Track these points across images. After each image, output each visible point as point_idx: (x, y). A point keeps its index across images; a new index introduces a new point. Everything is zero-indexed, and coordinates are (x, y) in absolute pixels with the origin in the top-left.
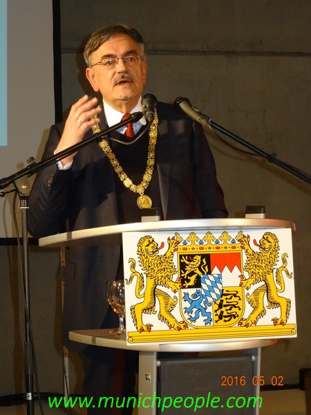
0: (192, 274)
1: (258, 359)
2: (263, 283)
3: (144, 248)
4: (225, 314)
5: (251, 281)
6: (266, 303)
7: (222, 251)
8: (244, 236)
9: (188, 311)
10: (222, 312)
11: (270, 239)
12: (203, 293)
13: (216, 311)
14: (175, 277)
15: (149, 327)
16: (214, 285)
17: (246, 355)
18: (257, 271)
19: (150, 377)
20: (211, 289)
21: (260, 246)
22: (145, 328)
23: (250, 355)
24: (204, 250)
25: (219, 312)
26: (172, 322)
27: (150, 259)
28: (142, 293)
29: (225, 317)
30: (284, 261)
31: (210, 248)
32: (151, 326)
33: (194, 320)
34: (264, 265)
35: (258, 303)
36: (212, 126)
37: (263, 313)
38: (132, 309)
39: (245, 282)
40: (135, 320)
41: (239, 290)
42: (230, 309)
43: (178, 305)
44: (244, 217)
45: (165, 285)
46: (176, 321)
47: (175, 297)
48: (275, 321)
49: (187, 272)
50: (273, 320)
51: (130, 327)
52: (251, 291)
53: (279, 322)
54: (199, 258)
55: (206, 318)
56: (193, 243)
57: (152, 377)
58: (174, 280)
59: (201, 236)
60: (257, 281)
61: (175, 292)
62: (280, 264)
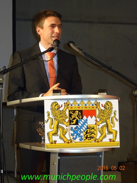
0: (74, 119)
1: (102, 157)
2: (106, 123)
3: (53, 107)
4: (89, 136)
5: (100, 122)
6: (107, 132)
7: (88, 109)
8: (97, 103)
9: (72, 135)
10: (87, 136)
11: (109, 104)
12: (79, 127)
13: (85, 135)
14: (67, 120)
15: (55, 142)
16: (84, 124)
17: (97, 155)
18: (103, 118)
19: (55, 164)
20: (83, 125)
21: (104, 107)
22: (53, 142)
23: (99, 155)
24: (80, 108)
25: (86, 136)
26: (65, 140)
27: (56, 112)
28: (52, 127)
29: (89, 138)
30: (115, 114)
31: (82, 108)
32: (56, 141)
33: (75, 139)
34: (106, 115)
35: (103, 132)
36: (84, 54)
37: (105, 137)
38: (48, 134)
39: (97, 123)
40: (49, 138)
41: (95, 126)
42: (91, 134)
43: (68, 132)
44: (97, 94)
45: (62, 123)
46: (67, 139)
47: (67, 129)
48: (110, 140)
49: (72, 118)
50: (109, 139)
51: (47, 142)
52: (100, 127)
53: (112, 140)
54: (78, 112)
55: (80, 138)
56: (75, 105)
57: (56, 164)
58: (67, 121)
59: (79, 102)
60: (103, 122)
61: (67, 126)
62: (113, 115)
